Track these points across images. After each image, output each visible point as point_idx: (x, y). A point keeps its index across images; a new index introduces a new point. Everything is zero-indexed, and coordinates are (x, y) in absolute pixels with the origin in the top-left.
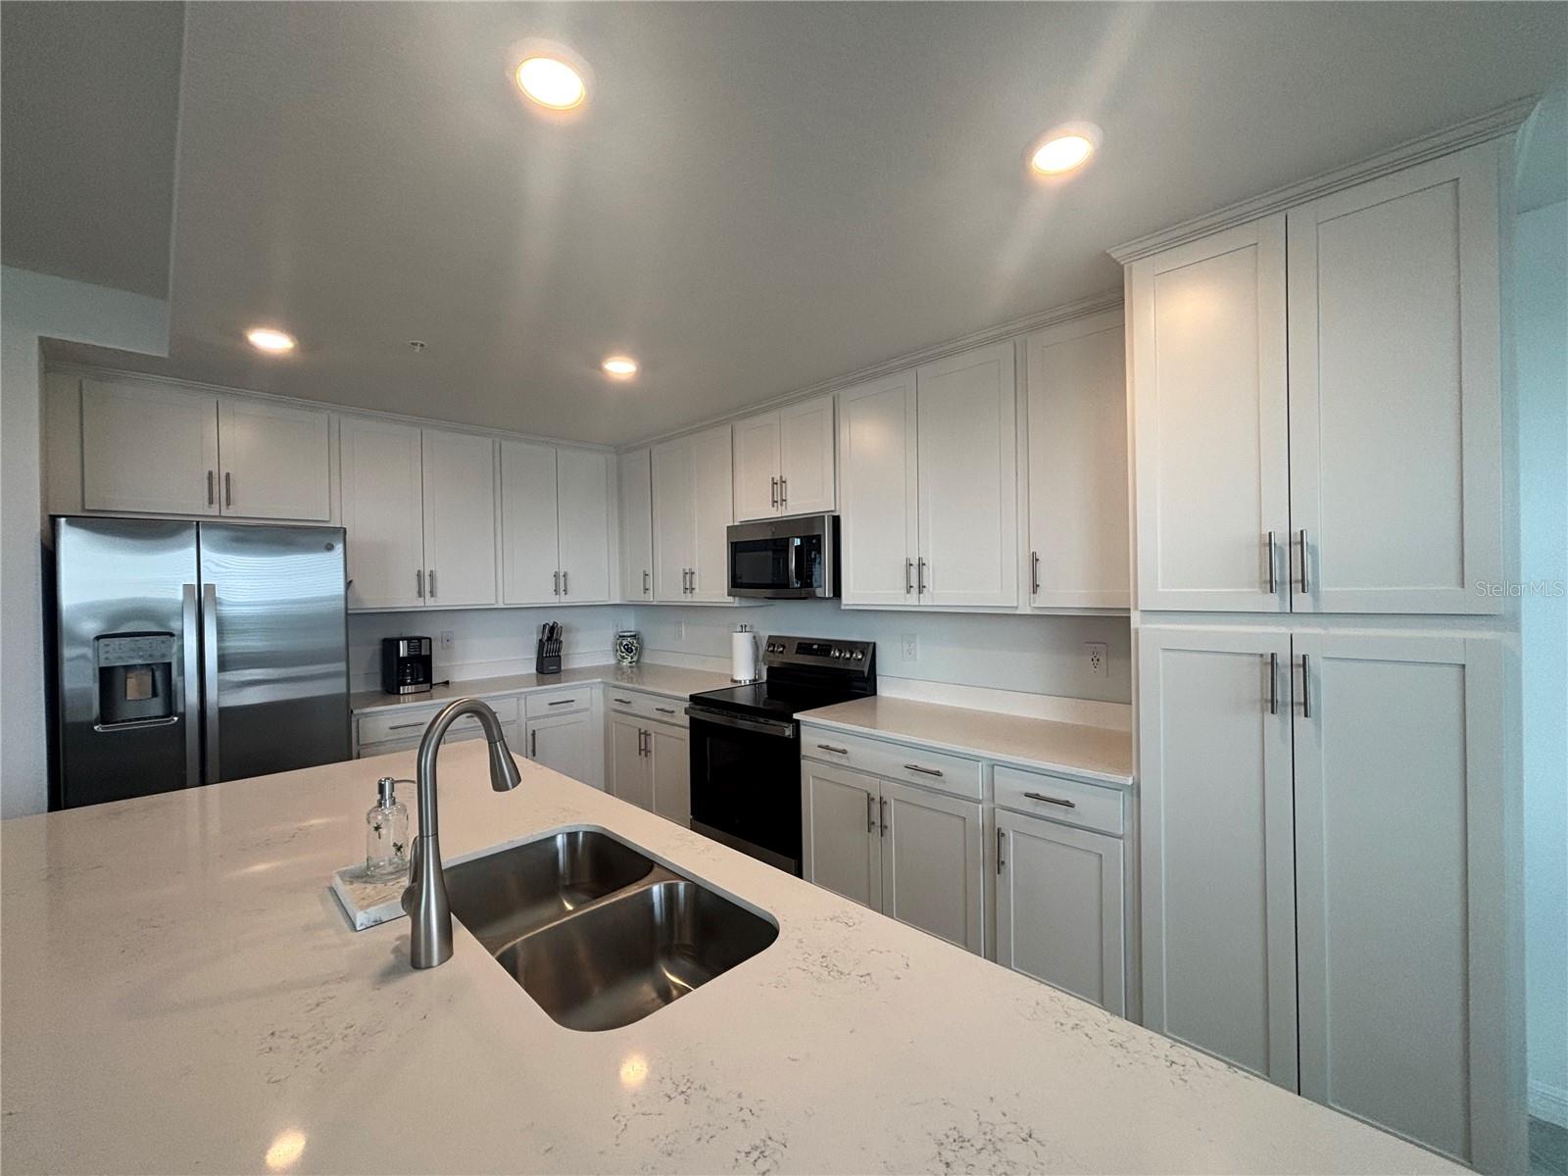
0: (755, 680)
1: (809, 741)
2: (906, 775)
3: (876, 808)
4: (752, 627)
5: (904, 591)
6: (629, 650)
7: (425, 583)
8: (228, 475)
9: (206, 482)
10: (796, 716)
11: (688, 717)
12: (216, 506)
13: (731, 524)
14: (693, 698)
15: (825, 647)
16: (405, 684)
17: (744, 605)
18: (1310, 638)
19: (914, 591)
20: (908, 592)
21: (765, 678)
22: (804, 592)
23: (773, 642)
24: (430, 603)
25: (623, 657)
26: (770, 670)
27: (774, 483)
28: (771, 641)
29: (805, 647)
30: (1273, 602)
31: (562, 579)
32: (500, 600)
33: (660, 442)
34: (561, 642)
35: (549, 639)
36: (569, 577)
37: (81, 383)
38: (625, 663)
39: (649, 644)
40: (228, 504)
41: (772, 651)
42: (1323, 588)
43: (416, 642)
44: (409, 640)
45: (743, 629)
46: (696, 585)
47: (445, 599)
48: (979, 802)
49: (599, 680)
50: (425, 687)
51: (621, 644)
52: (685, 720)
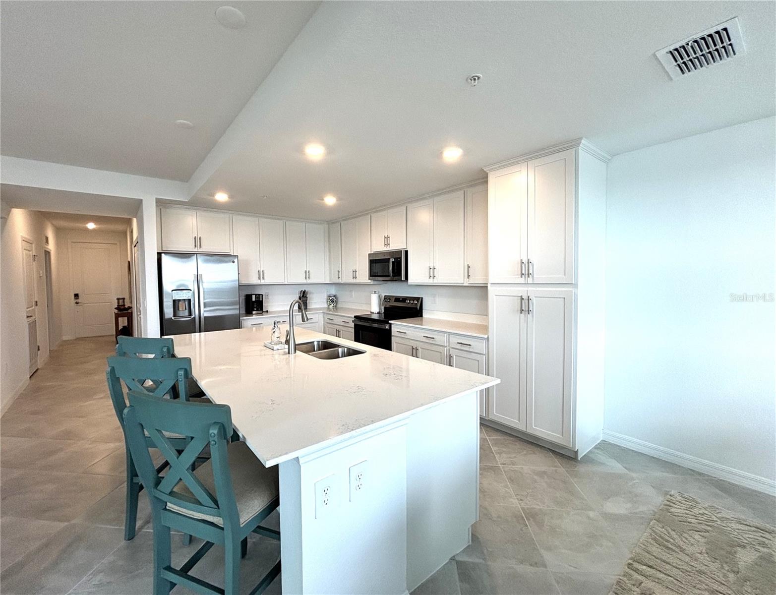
0: (379, 312)
1: (394, 330)
2: (425, 340)
3: (414, 351)
4: (379, 292)
5: (428, 278)
6: (333, 302)
7: (261, 274)
8: (200, 237)
9: (194, 240)
10: (390, 322)
11: (353, 324)
12: (196, 248)
13: (370, 253)
14: (355, 317)
15: (404, 299)
16: (254, 310)
17: (375, 283)
18: (532, 291)
19: (432, 278)
20: (430, 278)
21: (383, 312)
22: (395, 278)
23: (386, 298)
24: (263, 282)
25: (330, 304)
26: (385, 308)
27: (385, 238)
28: (386, 297)
29: (397, 299)
30: (522, 280)
31: (308, 274)
32: (286, 281)
33: (344, 220)
34: (307, 297)
35: (303, 296)
36: (310, 272)
37: (161, 210)
38: (331, 307)
39: (340, 300)
40: (200, 247)
41: (386, 301)
42: (535, 276)
43: (258, 296)
44: (256, 295)
45: (375, 292)
46: (357, 276)
47: (267, 281)
48: (446, 347)
49: (322, 311)
50: (261, 312)
51: (329, 299)
52: (352, 325)
